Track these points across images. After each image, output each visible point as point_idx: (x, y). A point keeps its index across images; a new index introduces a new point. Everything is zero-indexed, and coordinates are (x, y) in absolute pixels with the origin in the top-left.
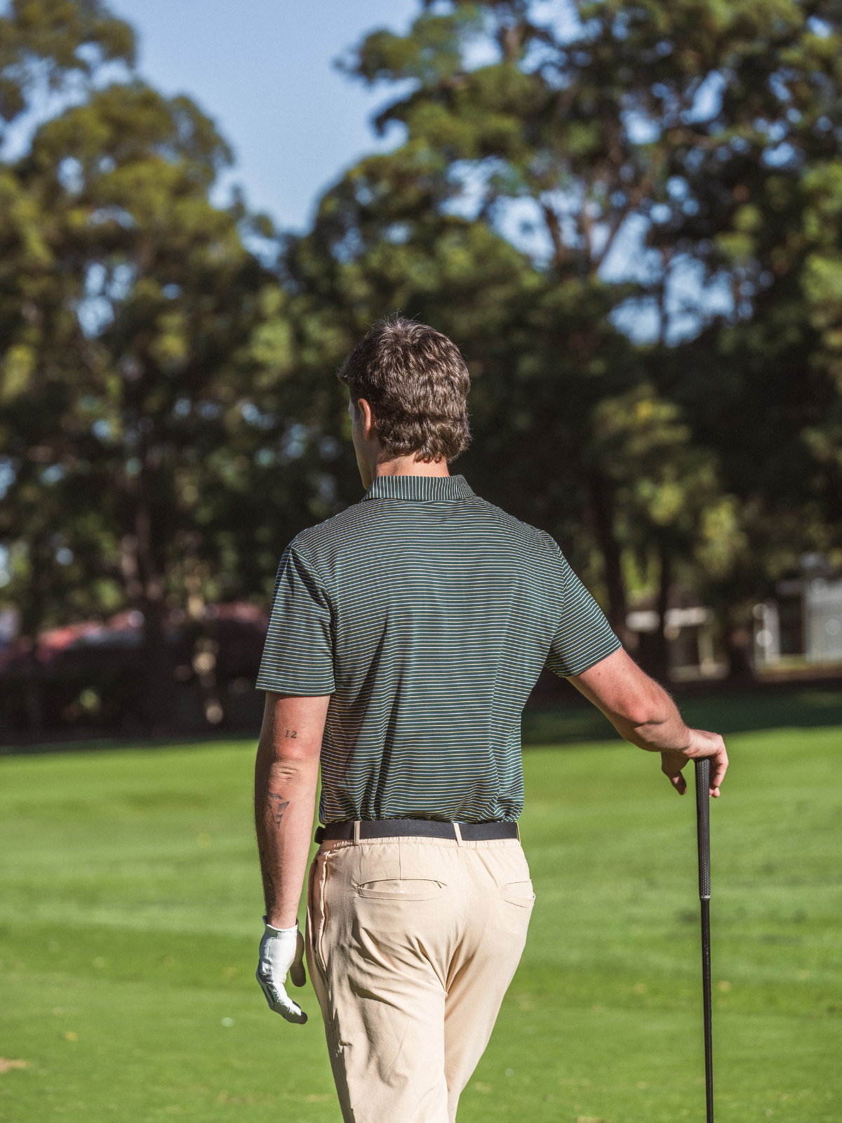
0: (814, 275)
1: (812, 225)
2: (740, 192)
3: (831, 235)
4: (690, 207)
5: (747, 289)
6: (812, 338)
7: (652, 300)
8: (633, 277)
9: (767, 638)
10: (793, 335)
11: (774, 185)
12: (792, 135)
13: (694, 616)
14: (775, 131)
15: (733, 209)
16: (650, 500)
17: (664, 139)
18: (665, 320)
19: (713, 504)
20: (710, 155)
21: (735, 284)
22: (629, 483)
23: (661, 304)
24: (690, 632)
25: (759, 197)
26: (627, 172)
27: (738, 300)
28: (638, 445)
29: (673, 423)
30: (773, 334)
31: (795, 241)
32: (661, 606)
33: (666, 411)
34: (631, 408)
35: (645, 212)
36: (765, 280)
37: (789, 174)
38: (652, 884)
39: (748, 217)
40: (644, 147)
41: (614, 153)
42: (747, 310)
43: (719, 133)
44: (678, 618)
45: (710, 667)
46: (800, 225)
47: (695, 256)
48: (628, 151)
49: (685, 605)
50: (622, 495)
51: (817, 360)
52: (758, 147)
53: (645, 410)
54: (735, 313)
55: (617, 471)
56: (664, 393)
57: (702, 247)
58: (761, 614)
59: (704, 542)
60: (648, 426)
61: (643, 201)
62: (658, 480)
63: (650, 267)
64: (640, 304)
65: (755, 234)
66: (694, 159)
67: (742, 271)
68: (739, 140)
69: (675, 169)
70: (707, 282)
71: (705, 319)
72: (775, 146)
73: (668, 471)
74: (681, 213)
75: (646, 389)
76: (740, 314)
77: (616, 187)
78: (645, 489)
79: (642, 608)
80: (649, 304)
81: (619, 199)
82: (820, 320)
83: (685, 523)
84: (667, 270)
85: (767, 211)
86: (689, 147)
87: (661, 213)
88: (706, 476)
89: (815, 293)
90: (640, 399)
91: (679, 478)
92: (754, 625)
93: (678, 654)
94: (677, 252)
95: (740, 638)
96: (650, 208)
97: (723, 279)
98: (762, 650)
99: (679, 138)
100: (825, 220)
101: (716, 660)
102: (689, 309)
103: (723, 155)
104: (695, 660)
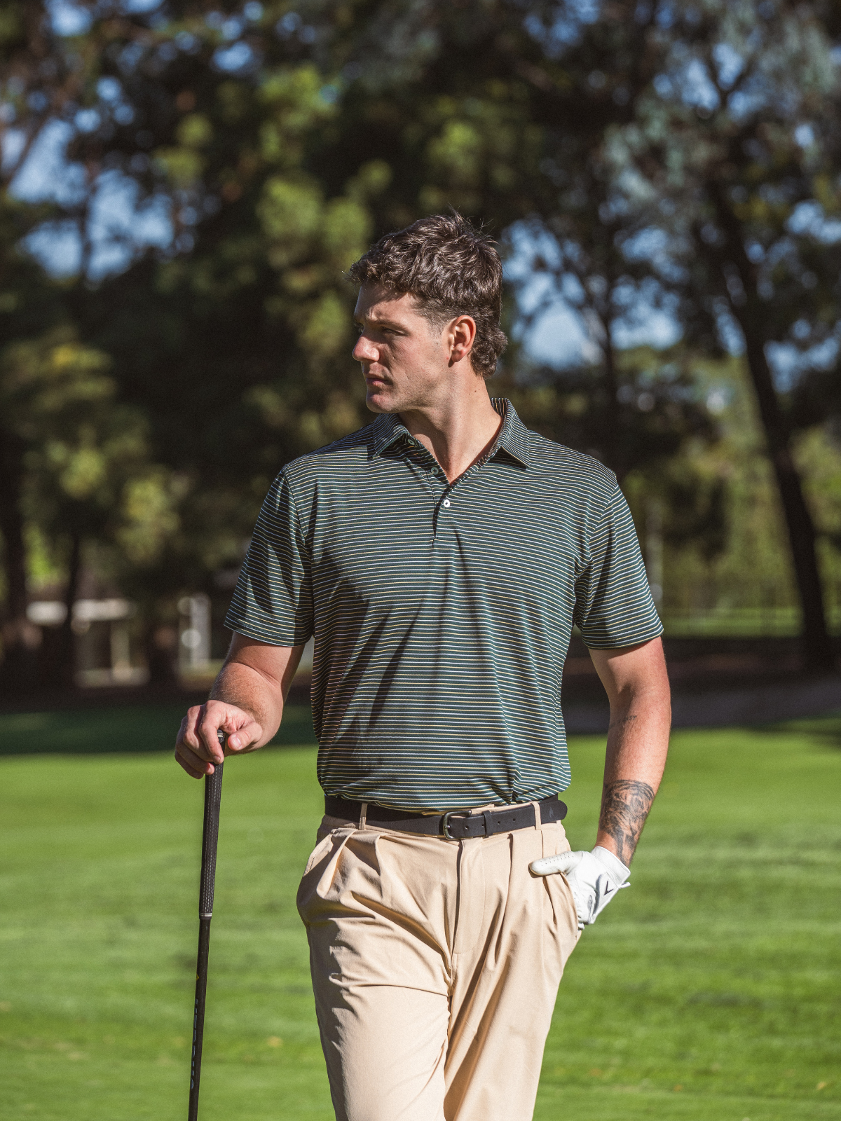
0: (273, 202)
1: (272, 143)
2: (185, 100)
3: (295, 156)
4: (124, 114)
5: (189, 216)
6: (270, 280)
7: (73, 225)
8: (52, 196)
9: (195, 639)
10: (246, 276)
11: (229, 93)
12: (248, 34)
13: (112, 609)
14: (230, 28)
15: (177, 119)
16: (64, 468)
17: (96, 29)
18: (87, 249)
19: (141, 475)
20: (152, 52)
21: (174, 211)
22: (38, 445)
23: (83, 231)
24: (104, 627)
25: (208, 105)
26: (48, 68)
27: (178, 230)
28: (51, 401)
29: (94, 373)
30: (223, 272)
31: (249, 162)
32: (69, 596)
33: (87, 358)
34: (45, 354)
35: (68, 117)
36: (211, 206)
37: (246, 80)
38: (131, 923)
39: (195, 130)
40: (72, 40)
41: (35, 45)
42: (189, 242)
43: (163, 27)
44: (89, 610)
45: (124, 672)
46: (256, 142)
47: (127, 172)
48: (53, 42)
49: (101, 595)
50: (31, 459)
51: (275, 306)
52: (209, 47)
53: (64, 357)
54: (173, 245)
55: (26, 430)
56: (87, 337)
57: (137, 163)
58: (188, 609)
59: (127, 523)
60: (66, 377)
61: (66, 104)
62: (73, 442)
63: (72, 185)
64: (57, 229)
65: (203, 150)
66: (130, 57)
67: (185, 195)
68: (186, 37)
69: (108, 68)
70: (140, 205)
71: (136, 250)
72: (230, 45)
73: (87, 432)
74: (112, 120)
75: (65, 331)
76: (179, 246)
77: (35, 86)
78: (57, 452)
79: (45, 597)
80: (69, 229)
81: (37, 101)
82: (280, 258)
83: (105, 498)
84: (92, 189)
85: (217, 123)
86: (125, 41)
87: (87, 120)
88: (131, 443)
89: (276, 226)
90: (58, 344)
91: (100, 443)
92: (181, 622)
93: (86, 652)
94: (105, 167)
95: (164, 637)
96: (74, 114)
97: (160, 202)
98: (188, 652)
99: (113, 30)
100: (288, 138)
101: (133, 663)
102: (118, 237)
103: (166, 54)
104: (106, 662)
